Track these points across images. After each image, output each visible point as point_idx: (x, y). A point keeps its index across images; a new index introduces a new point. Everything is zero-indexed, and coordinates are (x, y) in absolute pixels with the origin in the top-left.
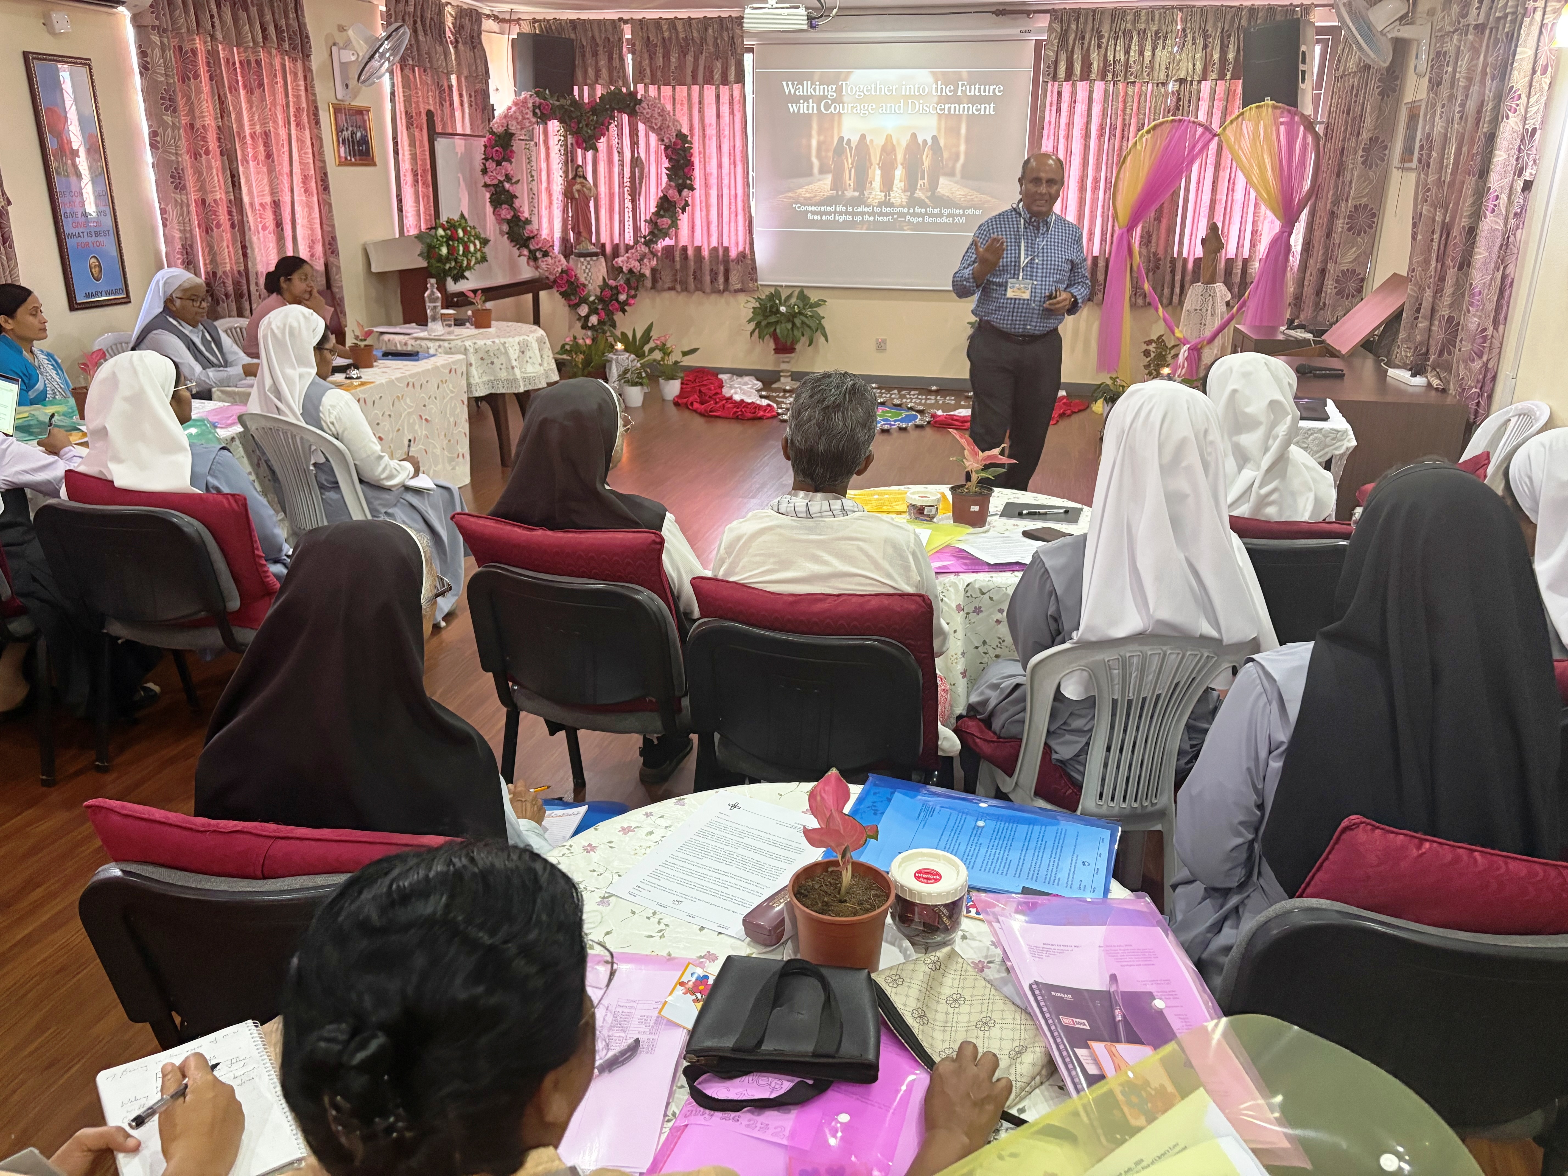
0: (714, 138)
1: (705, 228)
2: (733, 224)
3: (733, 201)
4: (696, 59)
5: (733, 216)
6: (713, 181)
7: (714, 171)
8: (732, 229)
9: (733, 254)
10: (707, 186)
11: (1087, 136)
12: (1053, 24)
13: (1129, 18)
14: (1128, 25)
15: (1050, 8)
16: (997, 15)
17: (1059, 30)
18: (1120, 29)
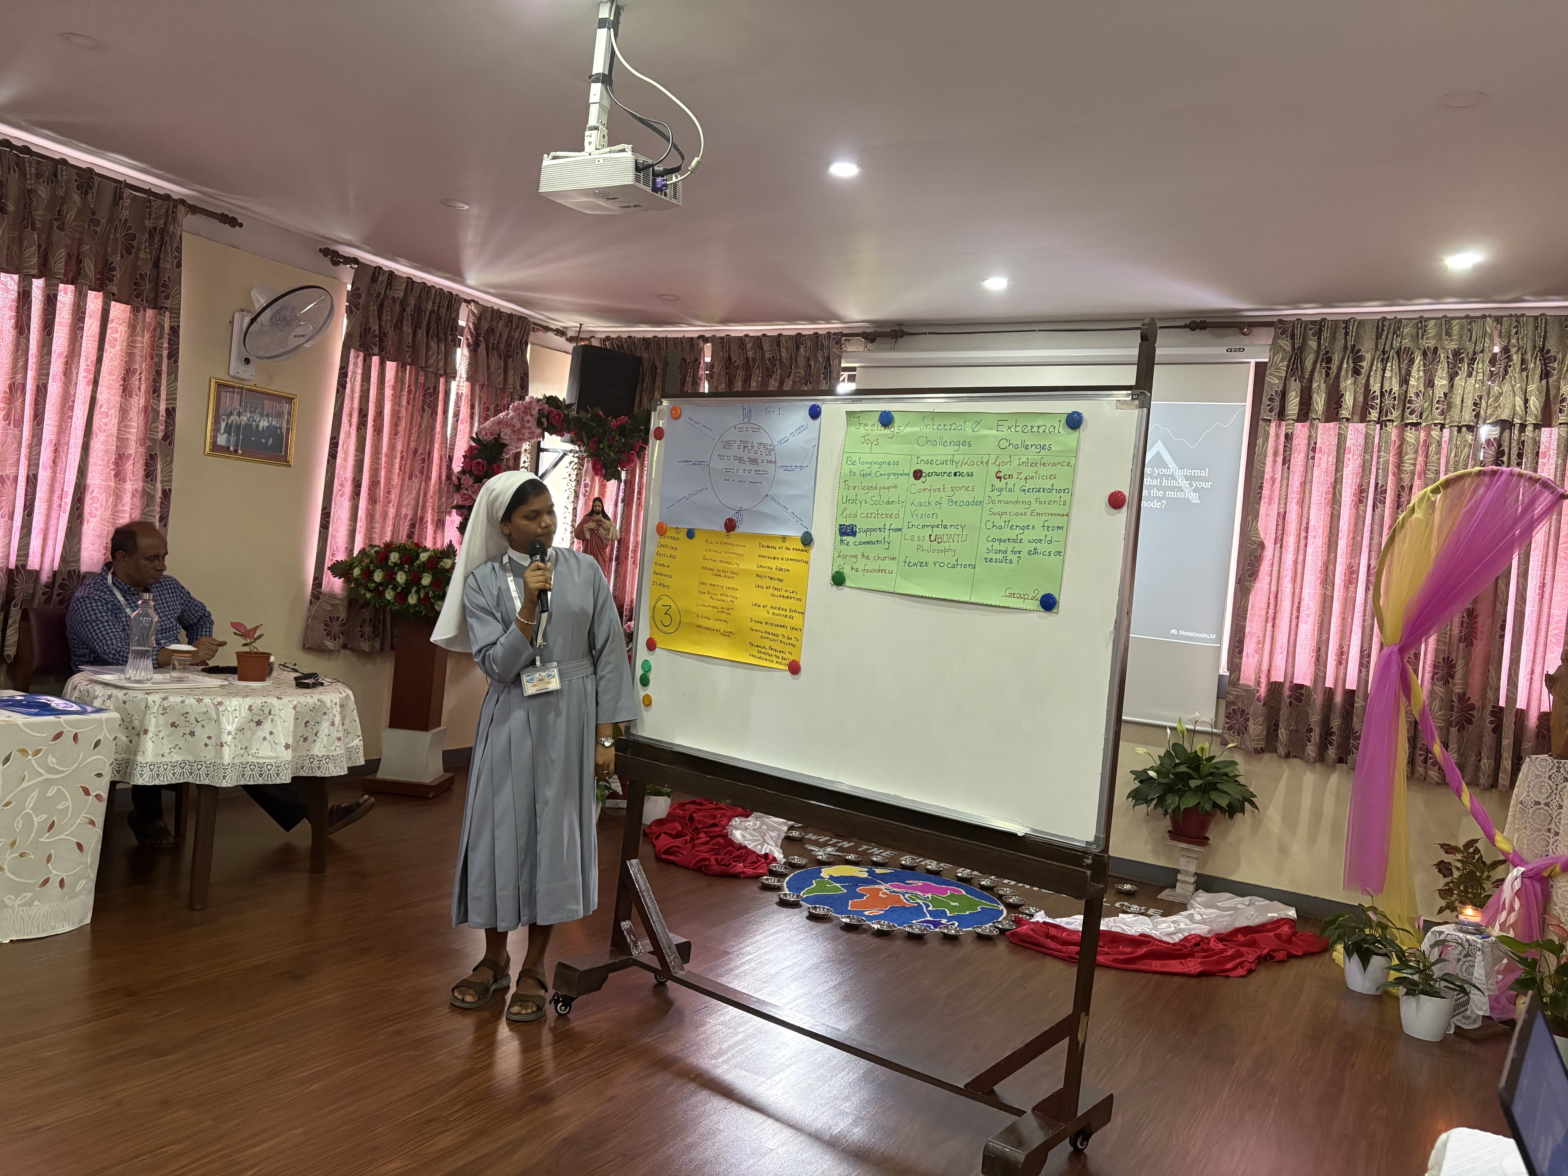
11: (1335, 501)
12: (1280, 341)
13: (1406, 331)
14: (1404, 342)
15: (1276, 319)
16: (1193, 329)
17: (1289, 349)
18: (1392, 348)
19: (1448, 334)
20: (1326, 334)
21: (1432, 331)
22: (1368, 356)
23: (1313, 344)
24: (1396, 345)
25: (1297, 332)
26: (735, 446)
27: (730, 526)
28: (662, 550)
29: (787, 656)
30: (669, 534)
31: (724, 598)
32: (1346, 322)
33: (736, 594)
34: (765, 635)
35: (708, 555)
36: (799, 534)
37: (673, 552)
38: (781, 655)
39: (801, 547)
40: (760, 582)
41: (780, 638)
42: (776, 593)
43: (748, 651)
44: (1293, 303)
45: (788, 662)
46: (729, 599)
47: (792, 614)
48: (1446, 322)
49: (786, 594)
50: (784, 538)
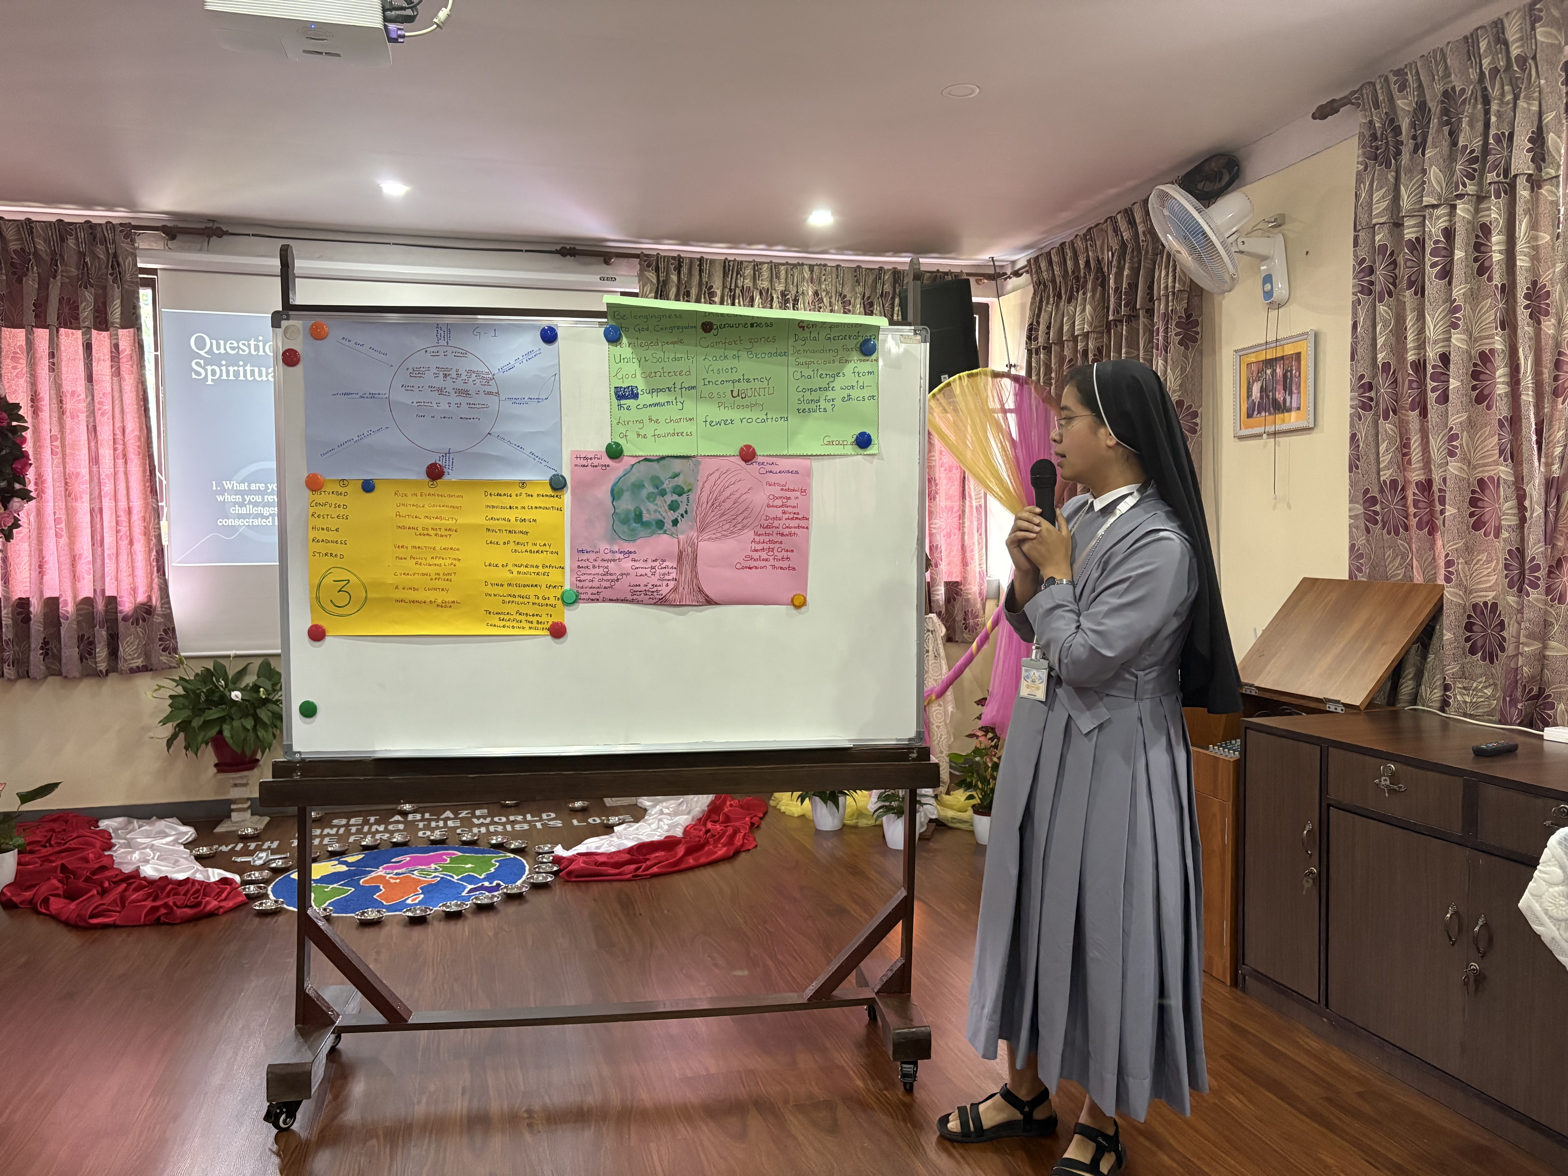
0: (83, 417)
1: (67, 566)
2: (124, 557)
3: (123, 518)
4: (43, 286)
5: (124, 543)
6: (82, 487)
7: (84, 471)
8: (123, 566)
9: (127, 606)
10: (68, 494)
12: (646, 273)
13: (747, 272)
14: (746, 281)
15: (639, 252)
16: (564, 255)
17: (655, 281)
18: (736, 286)
19: (778, 277)
20: (685, 270)
21: (766, 274)
22: (719, 293)
23: (674, 278)
24: (740, 284)
25: (661, 265)
26: (429, 375)
27: (435, 473)
28: (319, 510)
29: (544, 619)
30: (328, 488)
31: (437, 561)
32: (701, 260)
33: (457, 555)
34: (507, 599)
35: (403, 511)
36: (547, 478)
37: (341, 512)
38: (535, 619)
39: (550, 492)
40: (493, 537)
41: (533, 599)
42: (519, 548)
43: (484, 620)
44: (658, 239)
45: (548, 626)
46: (448, 562)
47: (546, 570)
48: (774, 267)
49: (535, 549)
50: (523, 484)
